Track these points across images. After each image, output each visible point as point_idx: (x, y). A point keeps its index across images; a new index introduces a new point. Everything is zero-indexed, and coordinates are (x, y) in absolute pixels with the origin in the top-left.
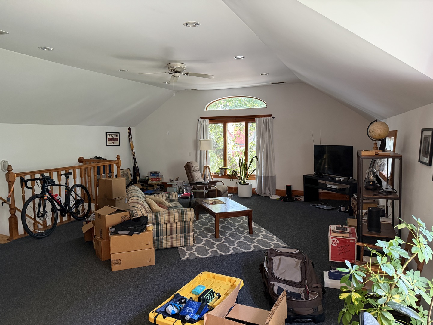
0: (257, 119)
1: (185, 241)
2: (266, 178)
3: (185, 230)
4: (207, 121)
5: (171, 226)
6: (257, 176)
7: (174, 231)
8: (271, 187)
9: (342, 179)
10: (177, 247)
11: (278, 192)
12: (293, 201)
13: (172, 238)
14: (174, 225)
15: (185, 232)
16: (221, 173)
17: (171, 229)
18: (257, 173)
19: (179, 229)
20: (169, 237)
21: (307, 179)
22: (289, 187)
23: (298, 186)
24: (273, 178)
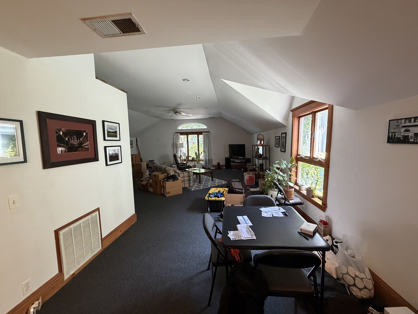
0: (203, 133)
1: (190, 185)
2: (209, 160)
3: (189, 180)
4: (179, 134)
5: (184, 179)
6: (204, 159)
7: (185, 181)
8: (210, 164)
9: (241, 158)
10: (186, 187)
11: (214, 166)
12: (221, 169)
13: (184, 184)
14: (185, 178)
15: (189, 181)
16: (187, 159)
17: (184, 180)
18: (204, 158)
19: (187, 180)
20: (183, 183)
21: (227, 159)
22: (219, 163)
23: (223, 163)
24: (212, 160)
